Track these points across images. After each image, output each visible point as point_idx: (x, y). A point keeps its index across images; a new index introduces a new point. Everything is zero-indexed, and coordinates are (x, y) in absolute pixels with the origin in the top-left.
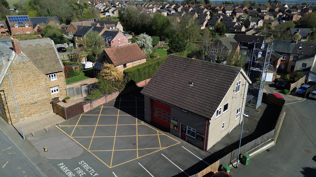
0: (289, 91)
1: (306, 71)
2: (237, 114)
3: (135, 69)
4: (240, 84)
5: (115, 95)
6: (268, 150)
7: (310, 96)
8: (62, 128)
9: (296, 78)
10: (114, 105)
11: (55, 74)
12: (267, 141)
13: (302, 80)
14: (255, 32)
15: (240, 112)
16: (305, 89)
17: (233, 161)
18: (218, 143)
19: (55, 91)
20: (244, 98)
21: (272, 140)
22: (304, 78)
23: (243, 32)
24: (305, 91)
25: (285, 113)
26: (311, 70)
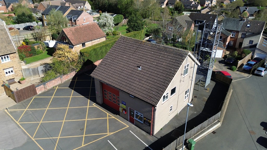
0: (237, 67)
1: (253, 47)
2: (185, 96)
3: (91, 49)
4: (188, 67)
5: (71, 75)
6: (214, 132)
7: (256, 72)
8: (11, 113)
9: (243, 55)
10: (69, 85)
11: (8, 55)
12: (213, 123)
13: (248, 57)
14: (209, 10)
15: (189, 93)
16: (251, 65)
17: (179, 146)
18: (166, 126)
19: (9, 72)
20: (193, 79)
21: (218, 121)
22: (251, 54)
23: (198, 10)
24: (251, 67)
25: (232, 91)
26: (257, 47)
